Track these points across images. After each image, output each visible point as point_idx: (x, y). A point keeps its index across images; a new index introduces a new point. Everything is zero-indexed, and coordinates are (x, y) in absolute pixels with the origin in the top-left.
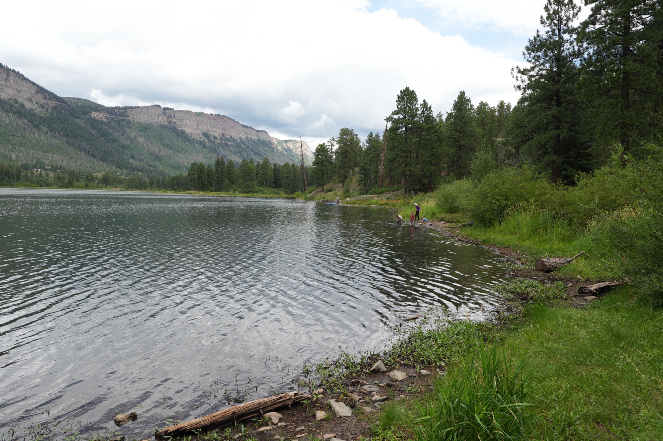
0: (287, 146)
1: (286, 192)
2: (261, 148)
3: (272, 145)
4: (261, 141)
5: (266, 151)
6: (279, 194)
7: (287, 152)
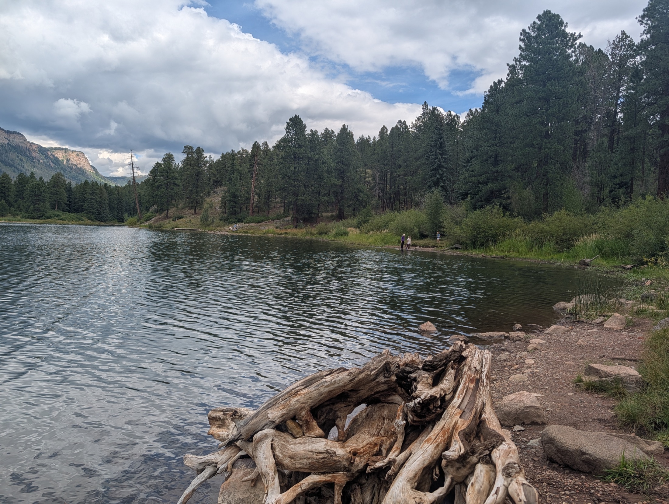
0: (54, 156)
1: (89, 218)
2: (13, 156)
3: (30, 153)
4: (12, 146)
5: (21, 160)
6: (83, 220)
7: (55, 164)
